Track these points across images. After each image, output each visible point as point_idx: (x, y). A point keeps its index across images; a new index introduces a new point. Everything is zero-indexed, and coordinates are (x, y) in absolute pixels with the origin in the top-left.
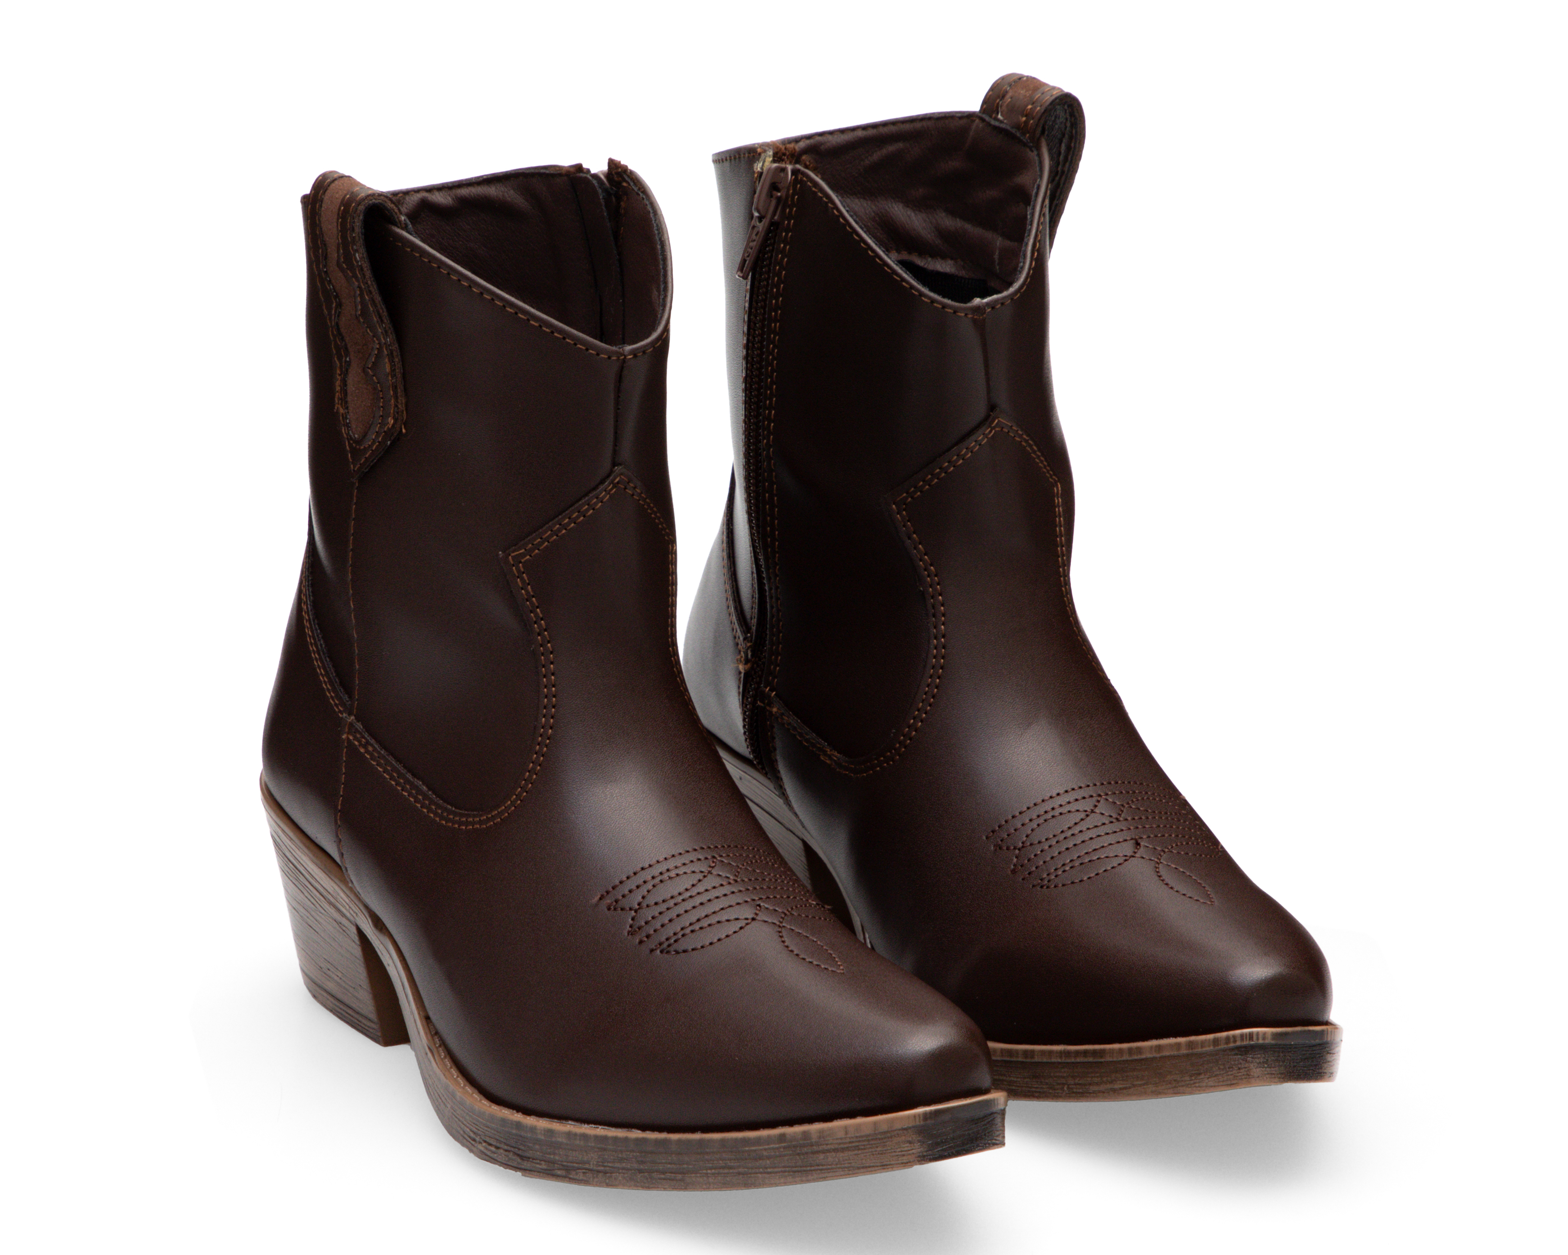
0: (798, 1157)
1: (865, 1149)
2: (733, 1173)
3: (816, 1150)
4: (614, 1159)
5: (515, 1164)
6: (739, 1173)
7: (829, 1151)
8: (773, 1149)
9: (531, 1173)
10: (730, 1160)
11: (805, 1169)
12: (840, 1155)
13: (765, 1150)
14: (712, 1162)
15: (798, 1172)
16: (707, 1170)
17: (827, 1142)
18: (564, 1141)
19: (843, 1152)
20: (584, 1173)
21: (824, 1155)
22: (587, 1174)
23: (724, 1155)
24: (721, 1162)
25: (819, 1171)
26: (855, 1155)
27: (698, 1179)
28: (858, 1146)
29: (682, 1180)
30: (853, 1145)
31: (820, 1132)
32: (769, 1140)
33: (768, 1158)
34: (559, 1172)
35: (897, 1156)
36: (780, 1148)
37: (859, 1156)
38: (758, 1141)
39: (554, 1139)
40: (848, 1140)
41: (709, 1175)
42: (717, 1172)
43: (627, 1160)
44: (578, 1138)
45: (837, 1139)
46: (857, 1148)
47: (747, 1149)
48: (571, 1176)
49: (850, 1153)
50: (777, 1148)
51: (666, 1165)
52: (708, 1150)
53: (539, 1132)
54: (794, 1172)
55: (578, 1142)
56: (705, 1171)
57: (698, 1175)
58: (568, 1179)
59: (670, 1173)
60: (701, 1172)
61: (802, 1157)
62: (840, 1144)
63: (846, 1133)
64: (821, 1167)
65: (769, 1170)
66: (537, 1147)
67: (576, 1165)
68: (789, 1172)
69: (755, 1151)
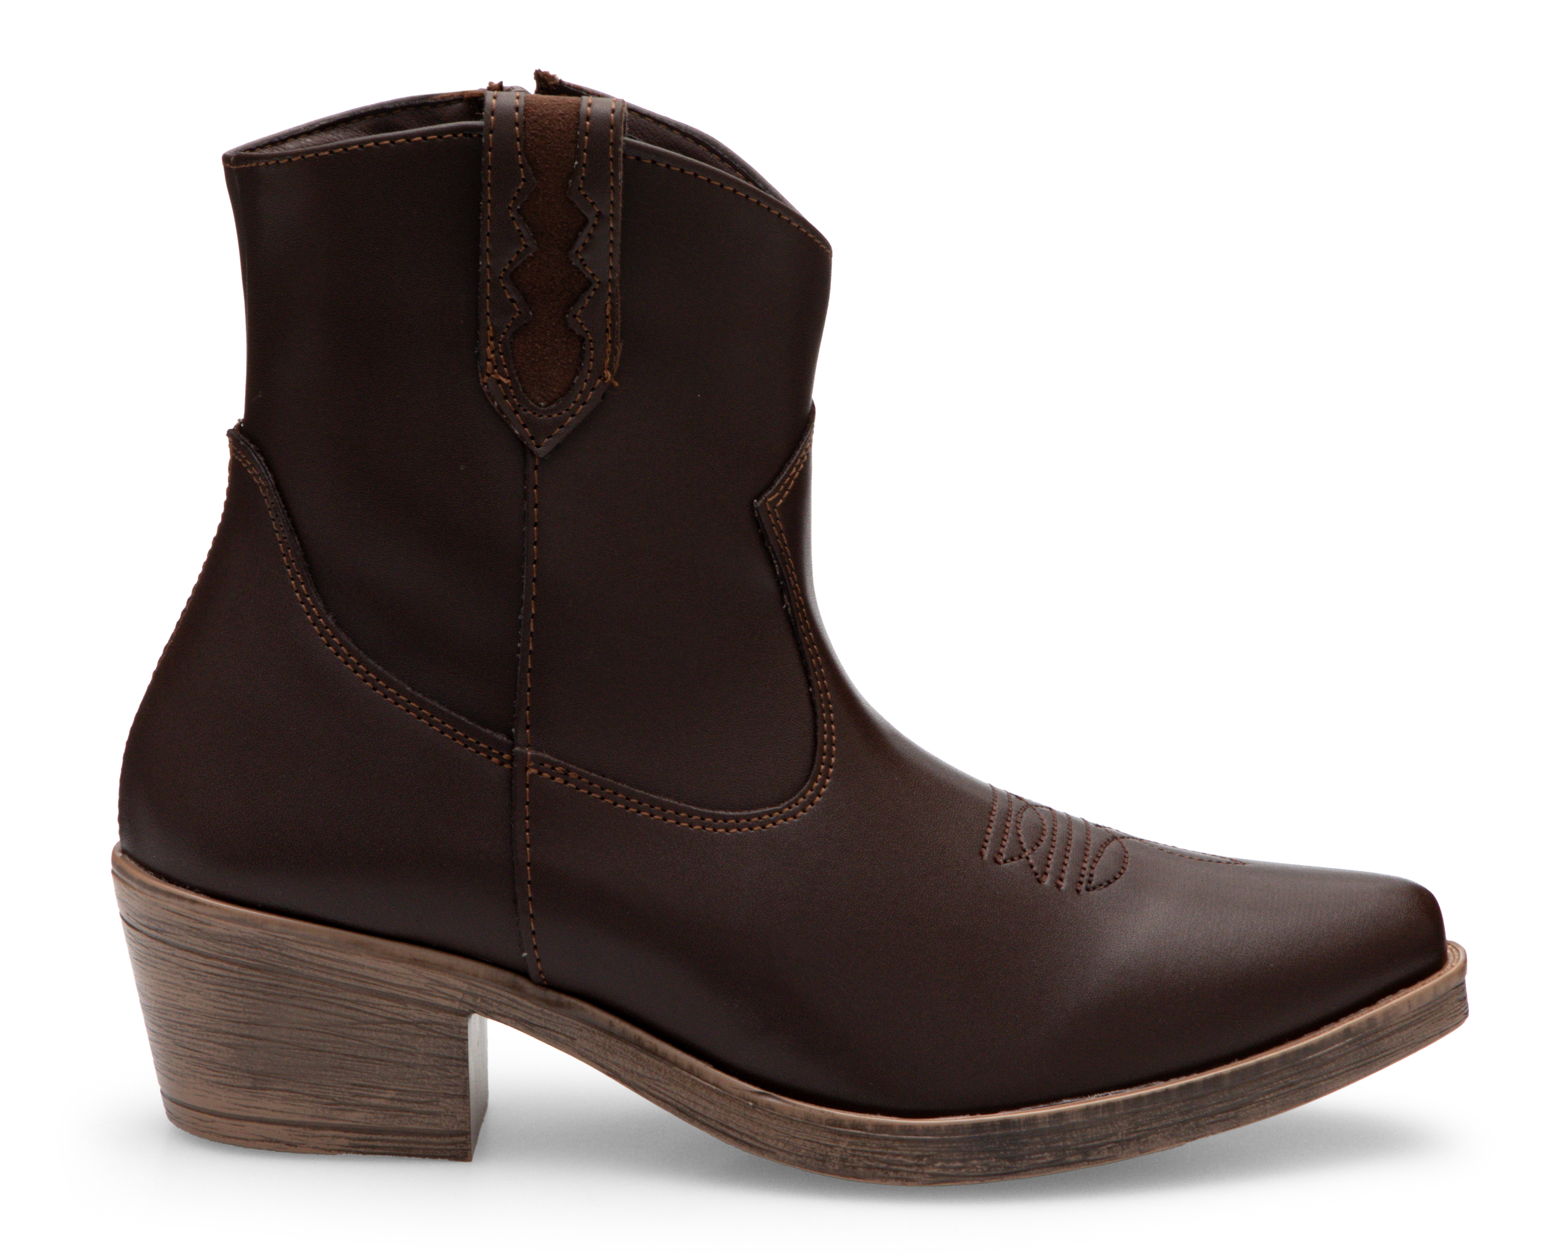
0: (1363, 1050)
1: (1426, 1019)
2: (1294, 1090)
3: (1380, 1036)
4: (1150, 1120)
5: (1000, 1171)
6: (1301, 1088)
7: (1393, 1033)
8: (1338, 1048)
9: (1028, 1172)
10: (1291, 1076)
11: (1369, 1060)
14: (1271, 1085)
15: (1363, 1066)
16: (1264, 1097)
17: (1391, 1024)
18: (1080, 1120)
19: (1406, 1029)
20: (1109, 1148)
21: (1388, 1039)
22: (1114, 1149)
23: (1286, 1073)
24: (1281, 1082)
25: (1383, 1059)
26: (1417, 1029)
27: (1254, 1110)
28: (1419, 1019)
29: (1235, 1117)
30: (1417, 1018)
32: (1334, 1039)
33: (1333, 1060)
34: (1073, 1159)
36: (1345, 1045)
37: (1421, 1029)
38: (1323, 1044)
39: (1064, 1123)
40: (1411, 1014)
41: (1267, 1101)
42: (1276, 1094)
43: (1167, 1115)
44: (1101, 1110)
46: (1420, 1020)
47: (1310, 1057)
48: (1092, 1158)
49: (1414, 1028)
50: (1343, 1047)
51: (1216, 1106)
52: (1266, 1073)
53: (1040, 1121)
54: (1359, 1067)
55: (1100, 1115)
56: (1261, 1099)
57: (1254, 1105)
58: (1086, 1163)
59: (1220, 1113)
60: (1257, 1100)
61: (1367, 1048)
62: (1403, 1021)
65: (1334, 1074)
66: (1037, 1139)
67: (1098, 1143)
68: (1353, 1069)
69: (1319, 1057)
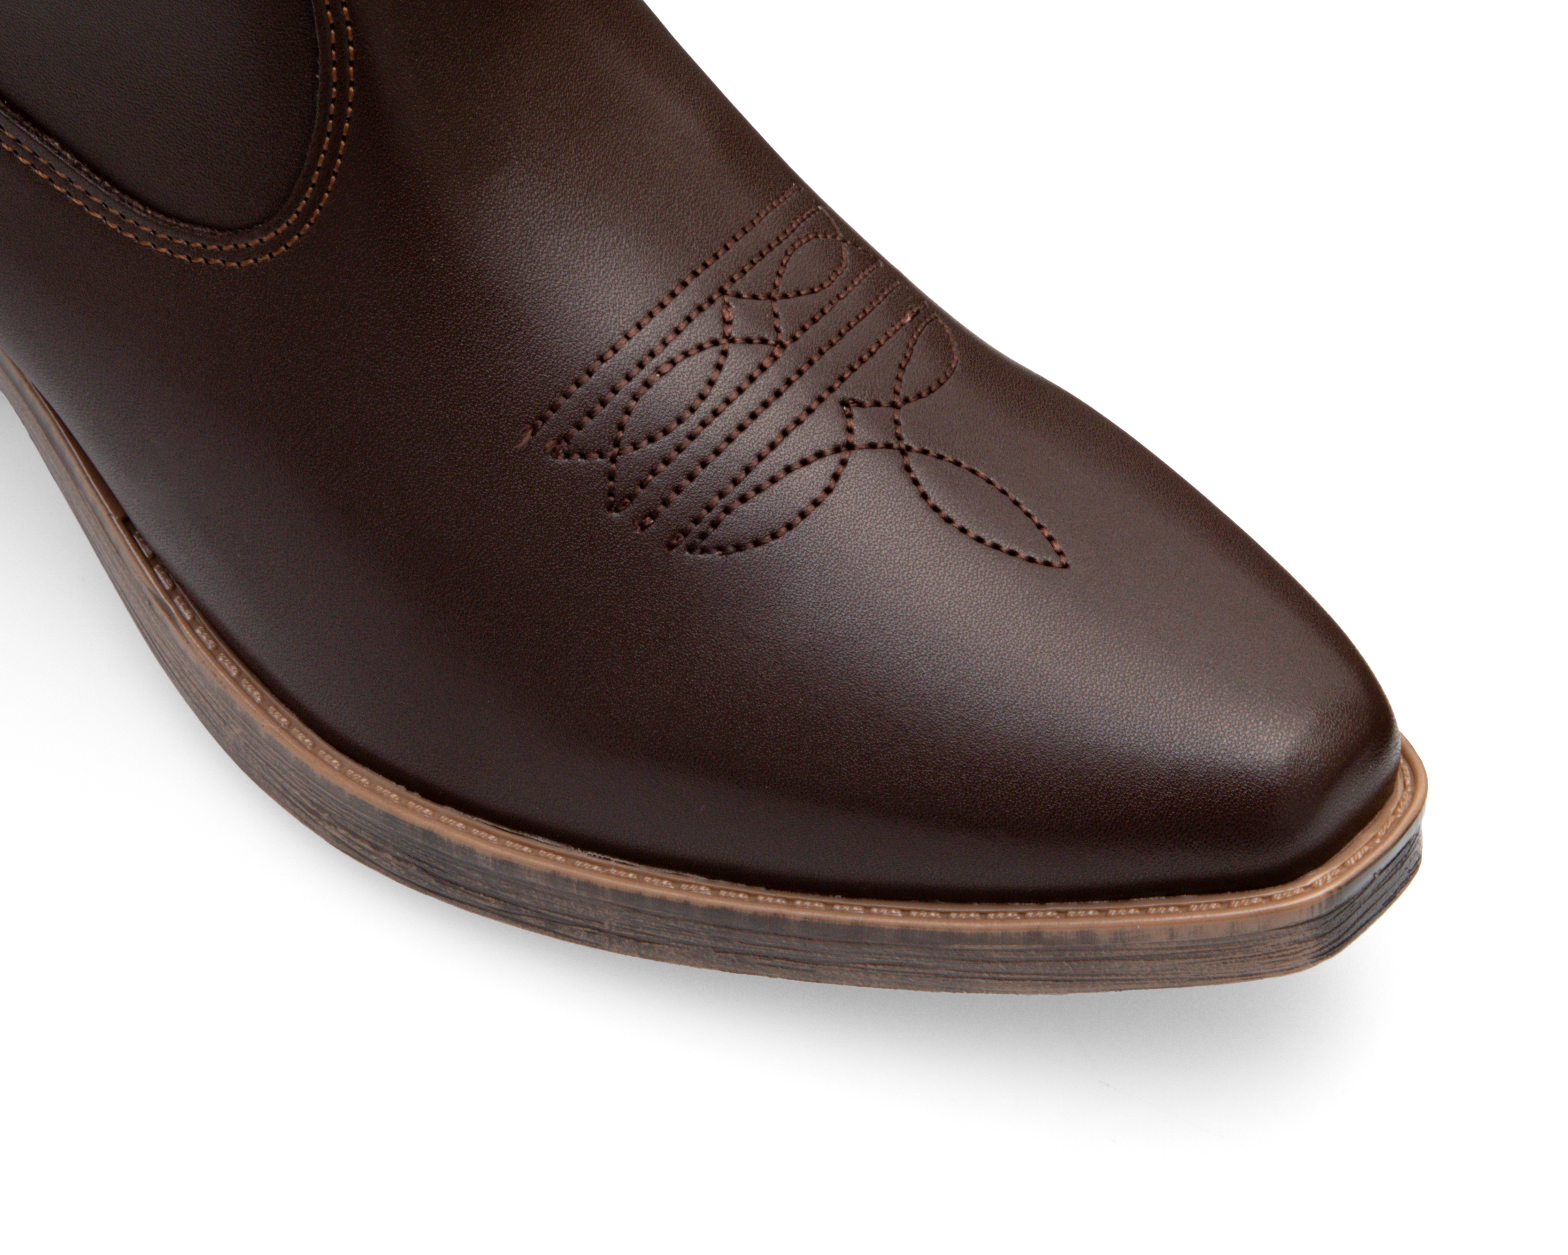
3: (1104, 956)
7: (1132, 958)
8: (1014, 950)
12: (1158, 964)
13: (996, 951)
15: (1065, 981)
21: (1121, 963)
26: (1189, 963)
30: (1185, 951)
31: (1116, 933)
35: (1274, 962)
37: (1196, 965)
40: (1175, 945)
45: (1155, 943)
46: (1193, 955)
49: (1178, 961)
51: (774, 949)
56: (861, 966)
60: (852, 965)
61: (1075, 963)
63: (1172, 936)
64: (1114, 977)
69: (974, 950)
